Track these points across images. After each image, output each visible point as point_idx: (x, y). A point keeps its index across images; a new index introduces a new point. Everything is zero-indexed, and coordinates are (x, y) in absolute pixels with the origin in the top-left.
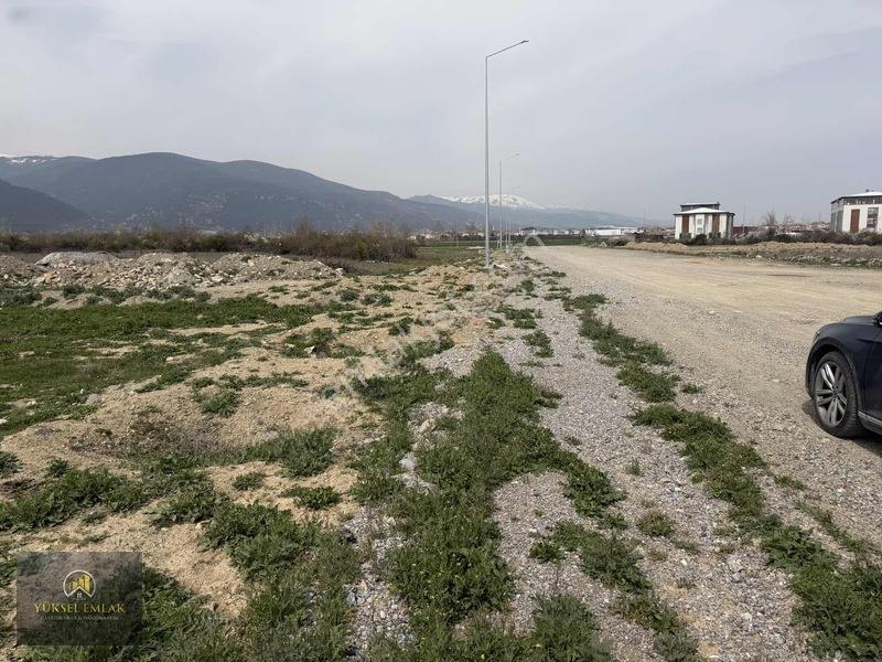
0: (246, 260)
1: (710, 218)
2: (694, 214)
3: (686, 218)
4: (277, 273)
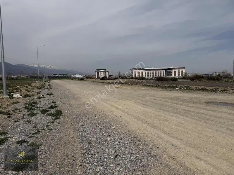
1: (104, 73)
2: (100, 72)
3: (98, 72)
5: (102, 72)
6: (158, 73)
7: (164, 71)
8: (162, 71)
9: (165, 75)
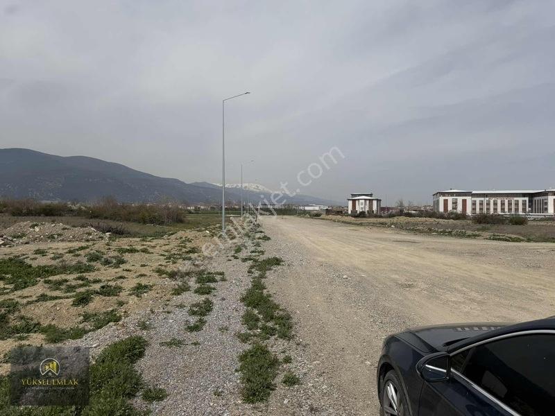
0: (33, 226)
1: (368, 202)
2: (359, 200)
3: (354, 202)
4: (56, 236)
5: (363, 201)
6: (510, 204)
7: (527, 199)
8: (521, 200)
9: (528, 209)
